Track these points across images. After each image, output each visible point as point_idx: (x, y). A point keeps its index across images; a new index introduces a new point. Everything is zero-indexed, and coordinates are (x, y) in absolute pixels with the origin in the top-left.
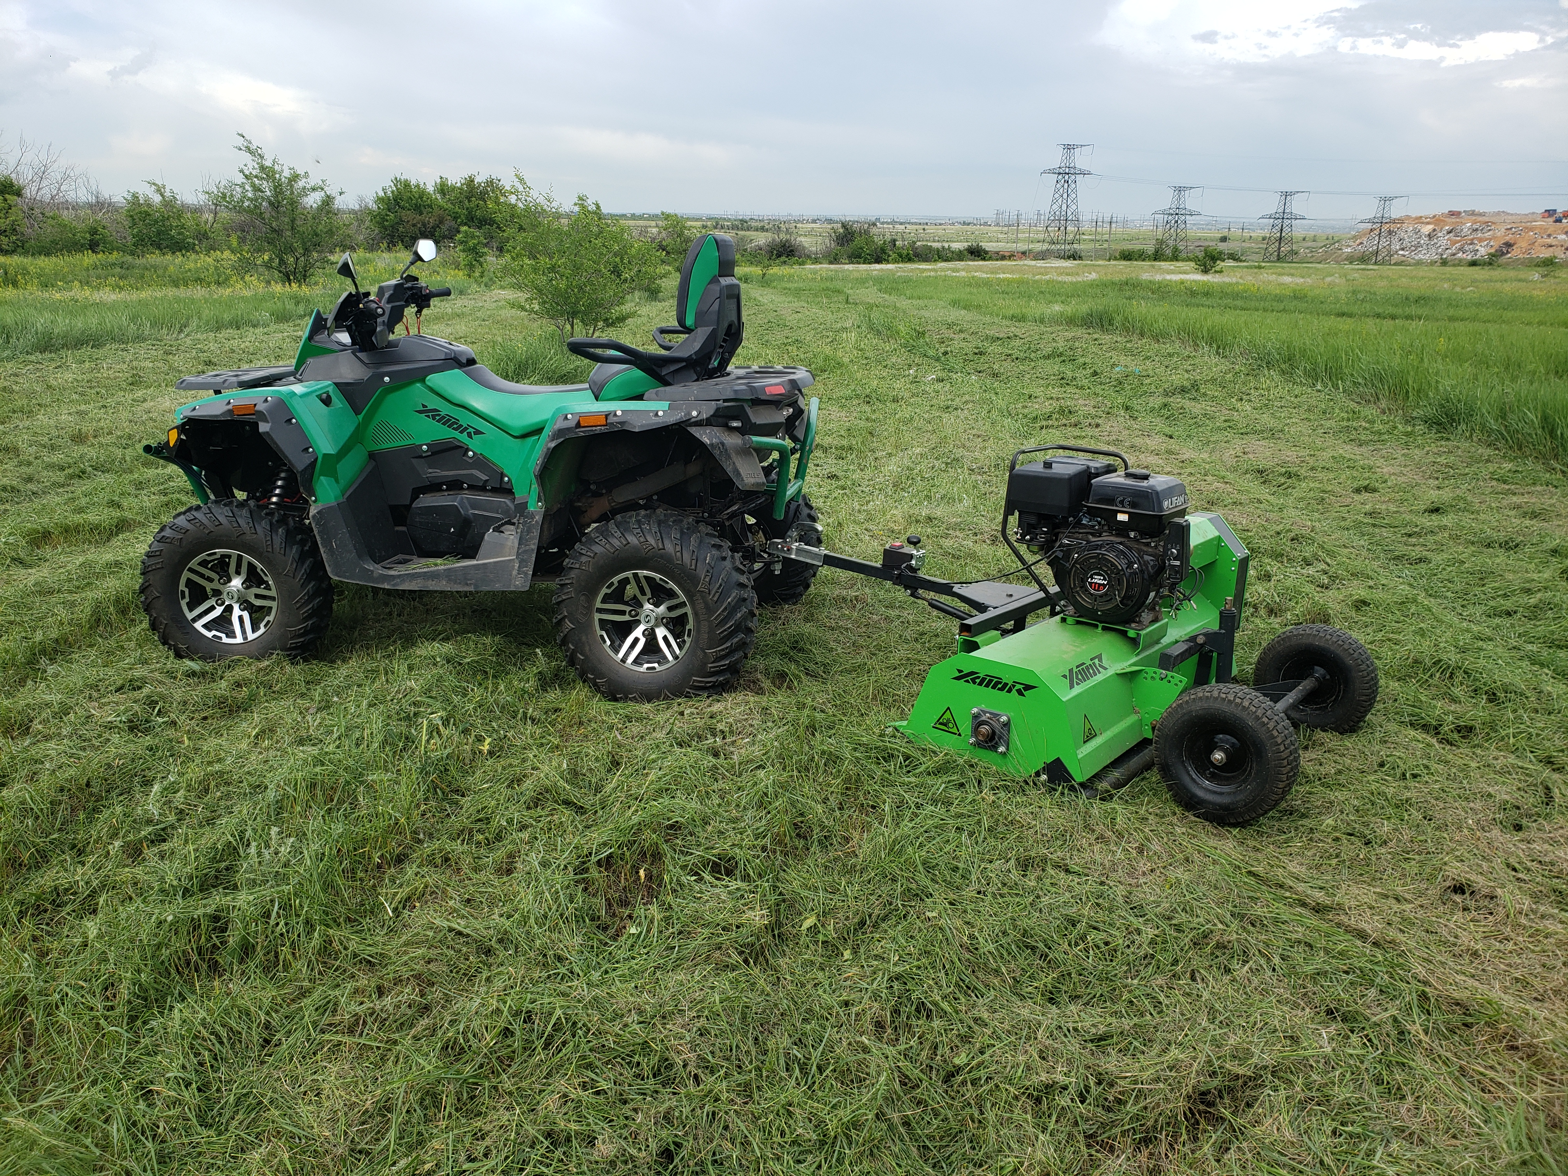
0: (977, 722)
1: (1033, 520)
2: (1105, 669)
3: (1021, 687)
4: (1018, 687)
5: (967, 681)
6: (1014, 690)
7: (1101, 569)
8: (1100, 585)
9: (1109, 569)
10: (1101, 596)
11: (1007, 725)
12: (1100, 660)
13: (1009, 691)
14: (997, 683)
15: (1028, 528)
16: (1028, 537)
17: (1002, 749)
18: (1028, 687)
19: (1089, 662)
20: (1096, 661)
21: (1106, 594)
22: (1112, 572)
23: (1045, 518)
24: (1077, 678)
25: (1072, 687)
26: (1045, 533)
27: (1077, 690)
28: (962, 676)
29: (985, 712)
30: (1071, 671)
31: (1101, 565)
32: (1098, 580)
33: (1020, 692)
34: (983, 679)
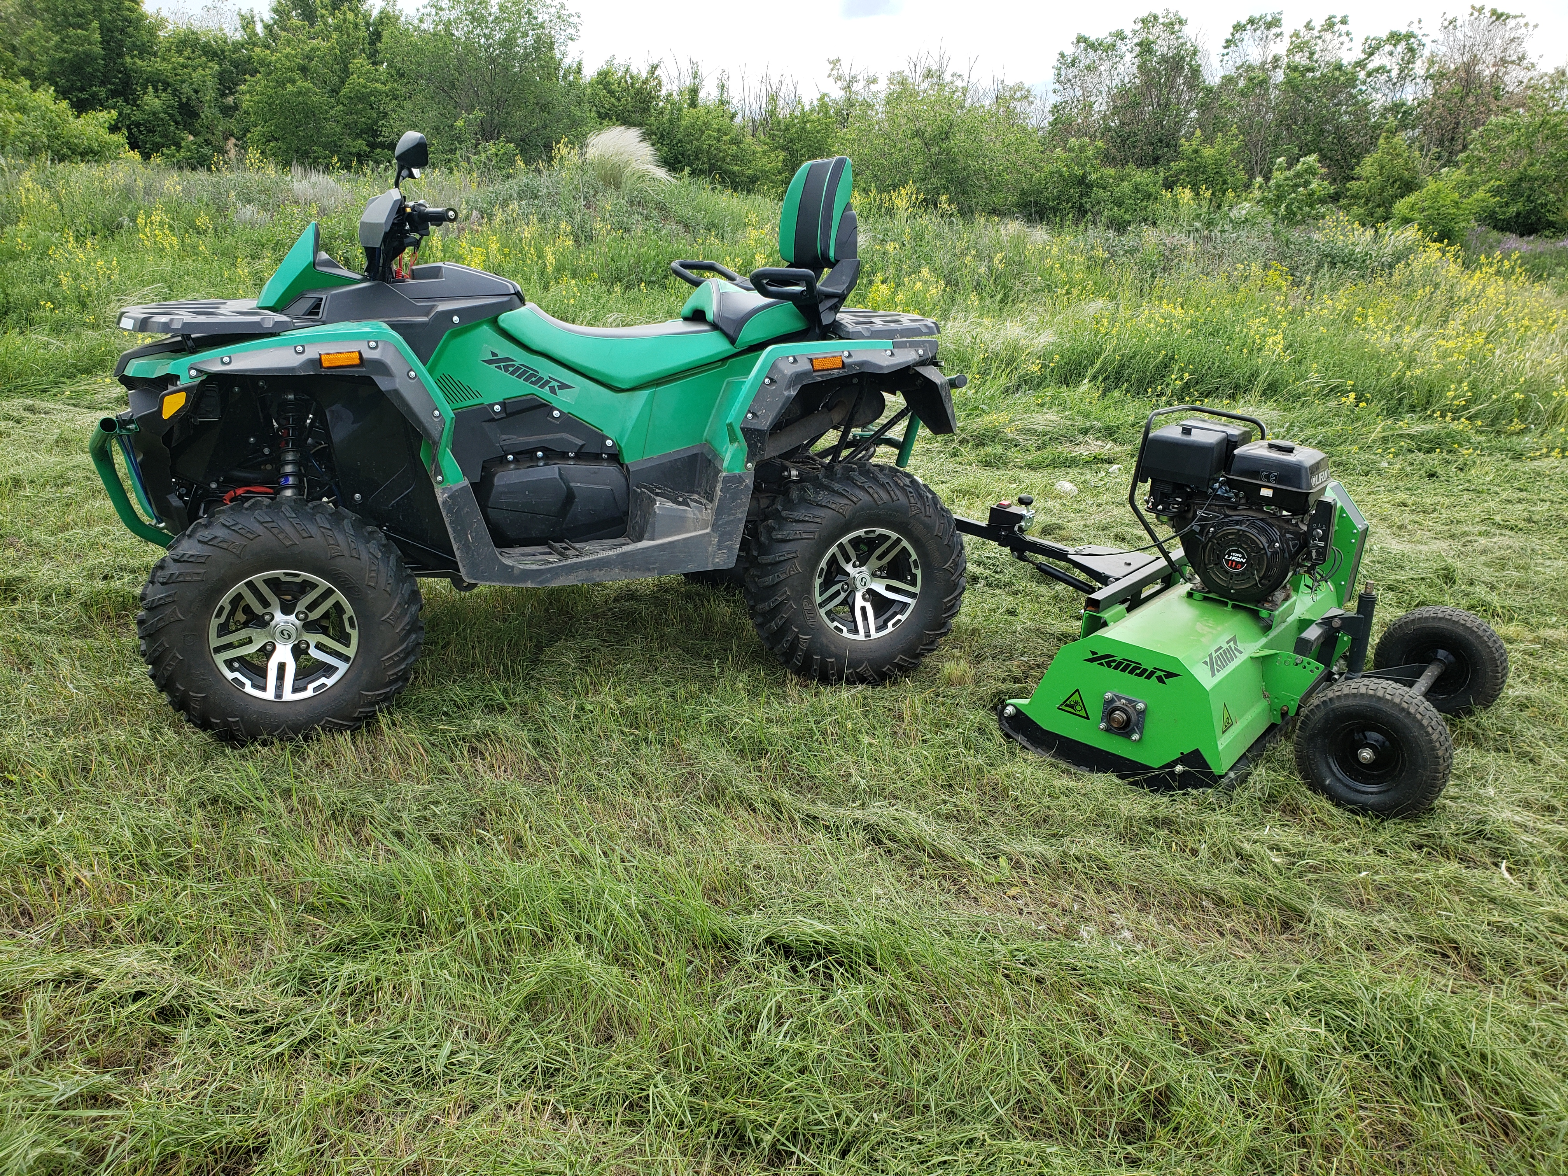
0: (1111, 707)
1: (1168, 489)
3: (1162, 674)
4: (1158, 673)
5: (1102, 664)
6: (1154, 678)
7: (1240, 546)
8: (1237, 562)
9: (1249, 546)
10: (1238, 575)
11: (1142, 713)
12: (1235, 643)
13: (1148, 677)
14: (1135, 668)
15: (1159, 497)
16: (1160, 507)
17: (1136, 737)
18: (1170, 675)
20: (1232, 644)
21: (1243, 573)
22: (1253, 551)
23: (1179, 488)
24: (1217, 664)
25: (1213, 675)
26: (1178, 503)
27: (1219, 676)
28: (1095, 658)
29: (1120, 698)
30: (1210, 656)
31: (1241, 542)
32: (1236, 557)
33: (1160, 679)
34: (1120, 663)
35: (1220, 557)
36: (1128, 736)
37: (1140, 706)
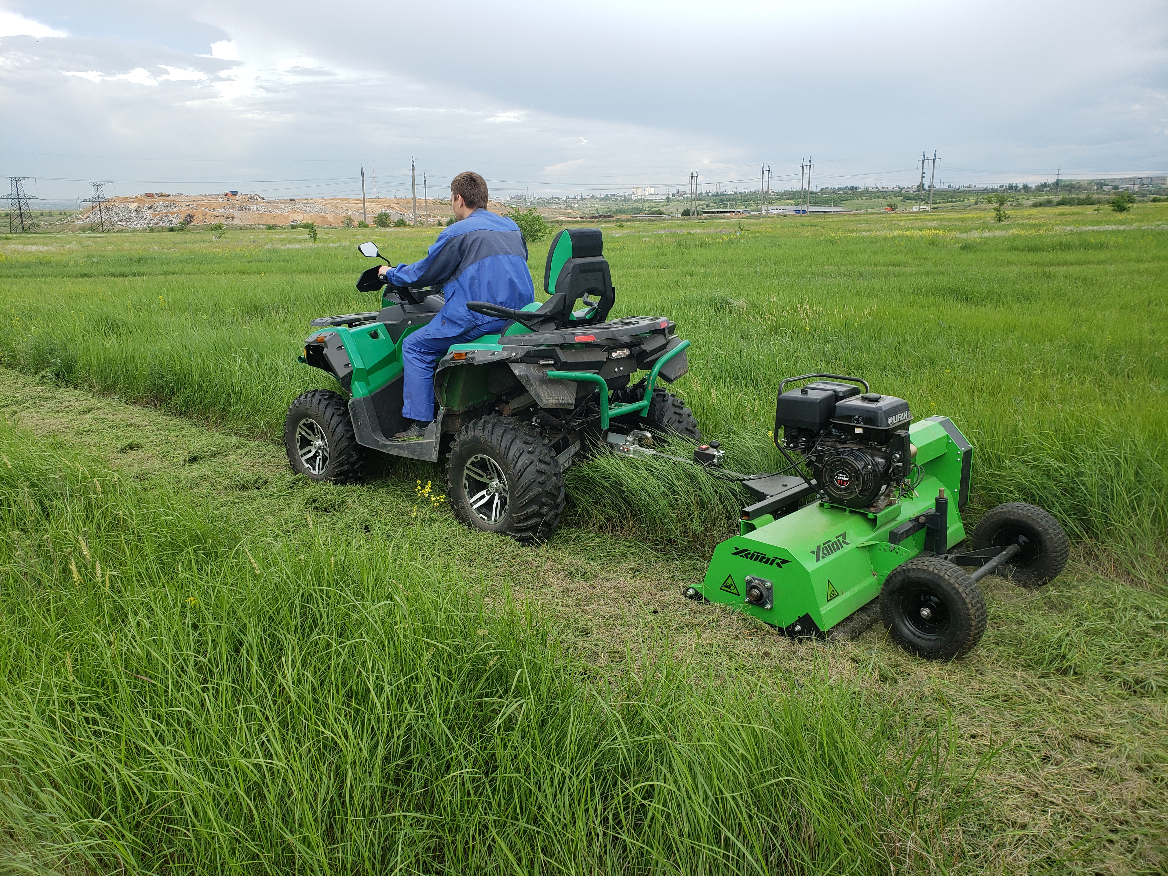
0: (750, 586)
1: (795, 433)
2: (847, 544)
3: (779, 561)
4: (777, 561)
5: (742, 556)
6: (775, 564)
7: (843, 469)
8: (844, 481)
9: (850, 469)
10: (845, 490)
11: (769, 589)
12: (844, 537)
13: (771, 564)
14: (763, 558)
15: (792, 438)
16: (792, 445)
17: (768, 606)
18: (784, 562)
19: (834, 540)
20: (841, 539)
21: (848, 488)
22: (852, 472)
23: (804, 431)
24: (823, 553)
25: (818, 559)
26: (804, 441)
27: (823, 562)
28: (738, 552)
29: (755, 579)
30: (819, 547)
31: (845, 466)
32: (842, 477)
33: (778, 565)
34: (753, 555)
35: (832, 477)
36: (763, 605)
37: (768, 584)
